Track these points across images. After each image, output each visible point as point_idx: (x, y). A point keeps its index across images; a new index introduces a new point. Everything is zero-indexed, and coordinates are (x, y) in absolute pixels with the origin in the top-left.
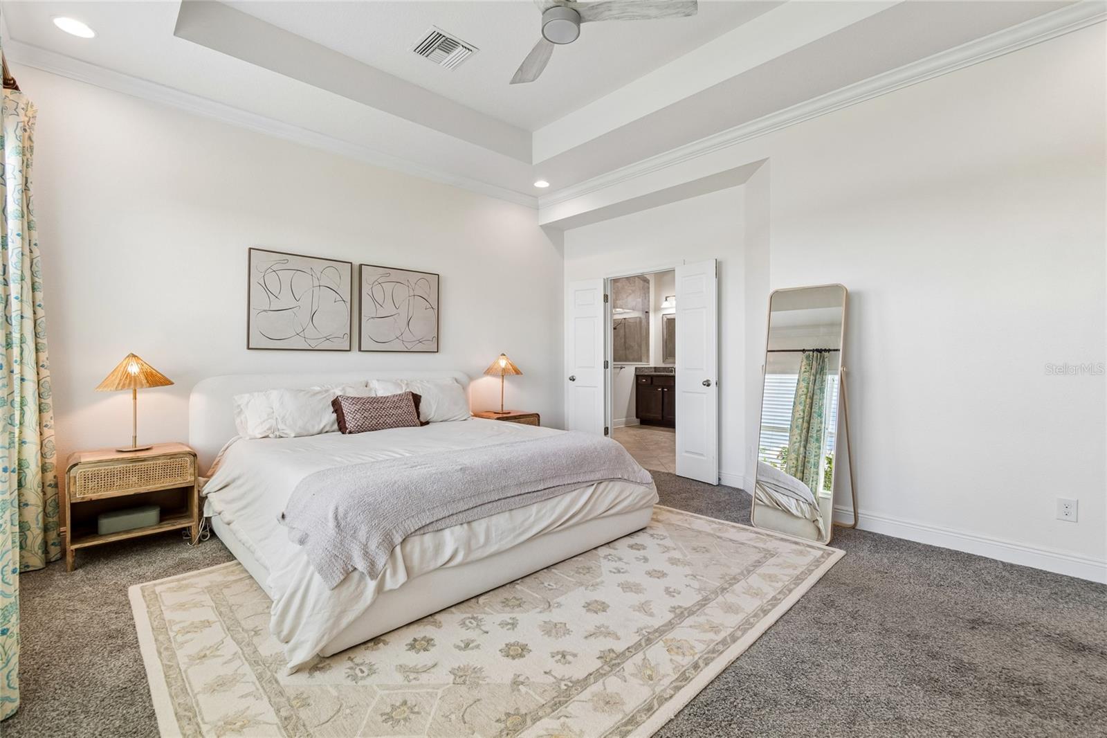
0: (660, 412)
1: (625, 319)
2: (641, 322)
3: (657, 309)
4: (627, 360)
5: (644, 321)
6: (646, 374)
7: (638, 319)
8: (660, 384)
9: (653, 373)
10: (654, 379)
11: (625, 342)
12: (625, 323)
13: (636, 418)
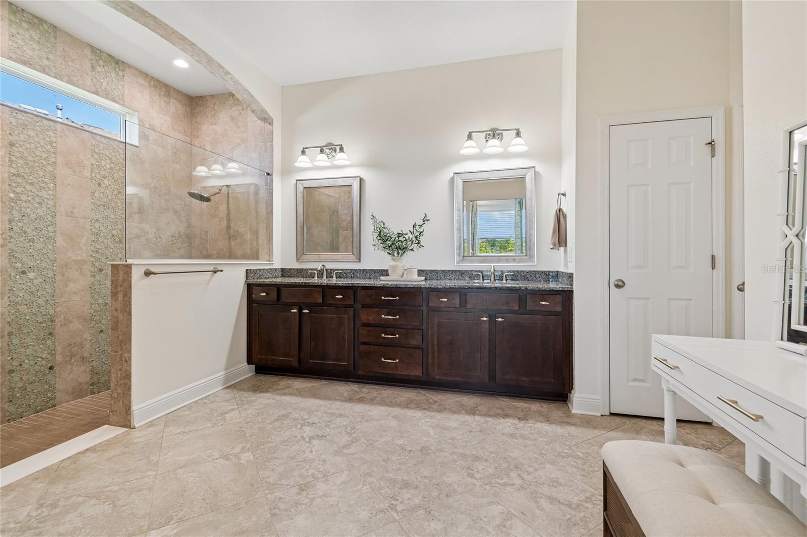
0: (296, 352)
1: (228, 186)
2: (256, 193)
3: (288, 169)
4: (231, 256)
5: (263, 193)
6: (268, 281)
7: (252, 189)
8: (293, 300)
9: (279, 280)
10: (284, 290)
11: (229, 227)
12: (228, 193)
13: (247, 364)
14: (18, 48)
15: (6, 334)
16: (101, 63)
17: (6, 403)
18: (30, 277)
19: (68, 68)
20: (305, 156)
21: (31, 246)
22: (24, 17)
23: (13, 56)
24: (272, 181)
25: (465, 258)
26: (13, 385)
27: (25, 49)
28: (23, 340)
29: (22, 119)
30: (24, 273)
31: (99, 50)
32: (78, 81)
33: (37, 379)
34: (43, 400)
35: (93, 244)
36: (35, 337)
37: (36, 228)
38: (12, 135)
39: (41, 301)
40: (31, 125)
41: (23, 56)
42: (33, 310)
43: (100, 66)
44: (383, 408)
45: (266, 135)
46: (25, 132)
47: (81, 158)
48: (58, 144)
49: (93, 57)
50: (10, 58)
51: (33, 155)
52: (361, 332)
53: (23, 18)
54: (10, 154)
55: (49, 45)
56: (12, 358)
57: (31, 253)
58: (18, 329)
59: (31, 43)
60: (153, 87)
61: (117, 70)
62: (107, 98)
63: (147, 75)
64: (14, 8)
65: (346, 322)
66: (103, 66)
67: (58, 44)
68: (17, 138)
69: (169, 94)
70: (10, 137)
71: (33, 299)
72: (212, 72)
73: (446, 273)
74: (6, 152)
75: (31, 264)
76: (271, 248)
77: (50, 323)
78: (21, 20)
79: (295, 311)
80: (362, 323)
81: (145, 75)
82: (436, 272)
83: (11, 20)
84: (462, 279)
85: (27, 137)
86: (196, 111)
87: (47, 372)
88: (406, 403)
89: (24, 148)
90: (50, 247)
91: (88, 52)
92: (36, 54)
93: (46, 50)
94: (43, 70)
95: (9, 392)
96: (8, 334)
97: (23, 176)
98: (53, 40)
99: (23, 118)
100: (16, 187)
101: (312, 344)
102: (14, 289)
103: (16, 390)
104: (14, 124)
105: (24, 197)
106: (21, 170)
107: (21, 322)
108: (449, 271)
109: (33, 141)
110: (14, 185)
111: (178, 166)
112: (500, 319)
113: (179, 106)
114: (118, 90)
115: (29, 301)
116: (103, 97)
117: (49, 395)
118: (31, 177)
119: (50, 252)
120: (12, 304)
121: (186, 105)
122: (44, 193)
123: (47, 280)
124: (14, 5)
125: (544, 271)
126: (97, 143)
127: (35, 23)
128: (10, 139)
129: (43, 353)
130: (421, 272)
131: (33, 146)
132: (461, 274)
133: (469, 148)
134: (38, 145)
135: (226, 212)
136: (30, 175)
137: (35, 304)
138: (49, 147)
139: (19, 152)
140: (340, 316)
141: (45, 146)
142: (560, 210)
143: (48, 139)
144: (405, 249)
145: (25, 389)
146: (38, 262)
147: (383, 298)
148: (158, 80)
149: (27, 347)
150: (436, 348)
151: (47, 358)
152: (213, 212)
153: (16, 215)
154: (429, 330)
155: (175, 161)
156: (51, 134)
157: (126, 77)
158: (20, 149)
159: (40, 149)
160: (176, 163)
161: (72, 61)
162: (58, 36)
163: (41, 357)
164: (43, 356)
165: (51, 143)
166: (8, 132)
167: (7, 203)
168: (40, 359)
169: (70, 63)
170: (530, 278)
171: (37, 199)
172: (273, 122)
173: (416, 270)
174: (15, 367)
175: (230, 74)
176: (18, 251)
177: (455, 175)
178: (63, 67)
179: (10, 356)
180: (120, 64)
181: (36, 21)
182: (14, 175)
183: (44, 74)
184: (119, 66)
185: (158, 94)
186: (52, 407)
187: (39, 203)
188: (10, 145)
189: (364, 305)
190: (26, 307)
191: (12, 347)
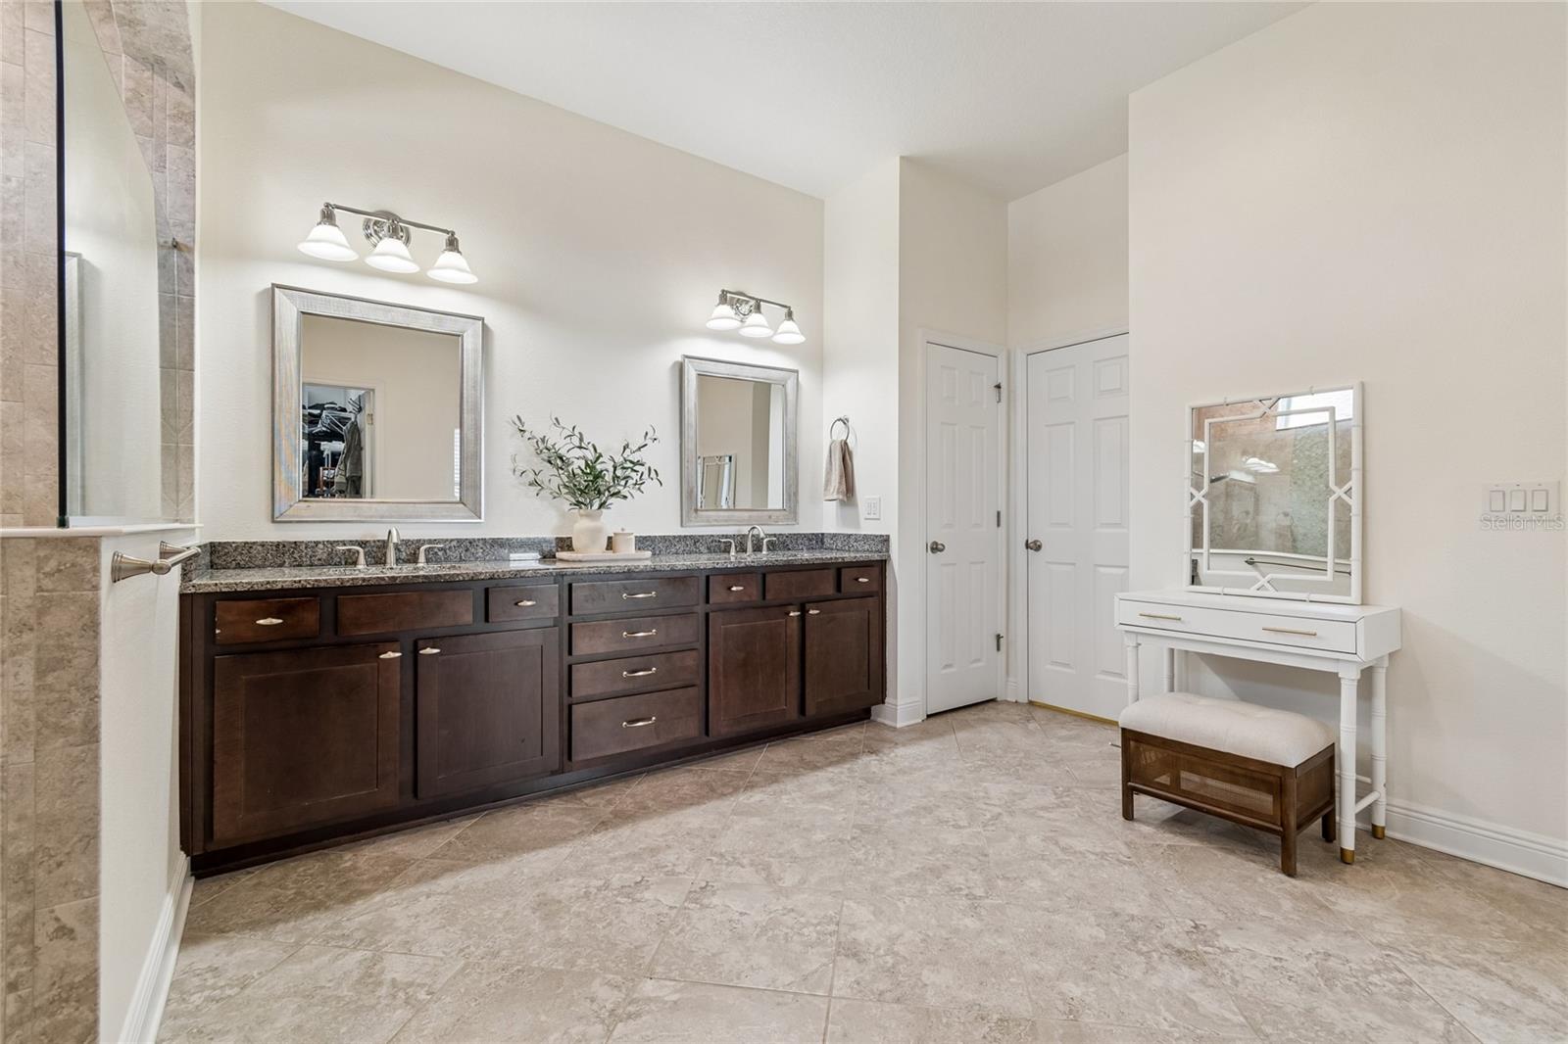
13: (184, 855)
20: (337, 228)
45: (160, 115)
112: (813, 612)
130: (642, 542)
132: (696, 543)
133: (727, 319)
147: (625, 596)
154: (710, 647)
170: (790, 546)
172: (192, 86)
173: (633, 537)
177: (686, 360)
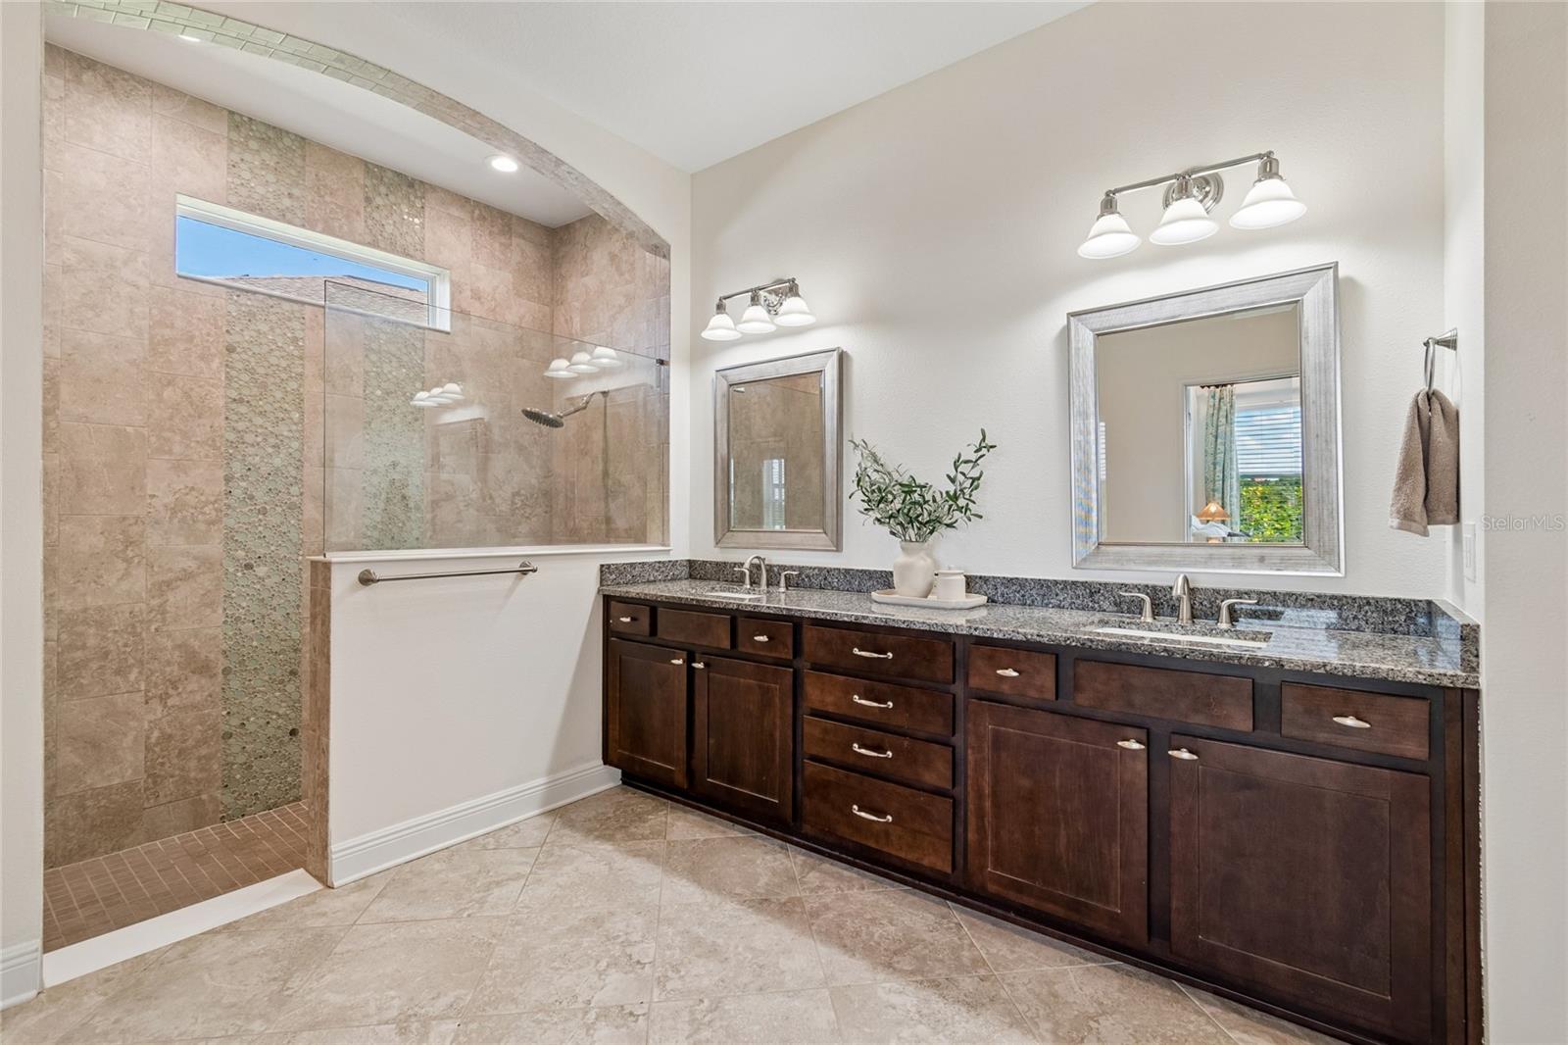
0: (682, 754)
7: (640, 397)
11: (606, 474)
12: (605, 407)
13: (602, 762)
14: (242, 184)
15: (220, 671)
16: (383, 189)
17: (218, 789)
18: (261, 575)
19: (323, 207)
20: (725, 315)
21: (260, 520)
22: (252, 130)
23: (234, 199)
24: (668, 377)
25: (1103, 548)
26: (231, 759)
27: (253, 185)
28: (247, 683)
29: (247, 305)
30: (249, 567)
31: (377, 166)
32: (341, 227)
33: (270, 751)
34: (279, 788)
35: (368, 513)
36: (267, 678)
37: (270, 490)
38: (231, 334)
39: (278, 616)
40: (263, 313)
41: (249, 196)
42: (264, 630)
43: (380, 194)
44: (826, 952)
45: (658, 282)
46: (252, 327)
47: (347, 362)
48: (307, 342)
49: (368, 183)
50: (229, 204)
51: (266, 364)
52: (807, 729)
53: (251, 134)
54: (227, 365)
55: (293, 172)
56: (229, 713)
57: (260, 532)
58: (240, 662)
59: (263, 173)
60: (478, 219)
61: (413, 199)
62: (393, 251)
63: (467, 200)
64: (237, 118)
65: (777, 700)
66: (387, 195)
67: (307, 168)
68: (237, 338)
69: (510, 229)
70: (227, 336)
71: (264, 611)
72: (534, 168)
73: (1045, 592)
74: (221, 363)
75: (262, 551)
76: (666, 518)
77: (293, 655)
78: (247, 138)
79: (680, 662)
80: (812, 709)
81: (463, 200)
82: (1021, 583)
83: (231, 140)
84: (1093, 609)
85: (254, 334)
86: (561, 254)
87: (287, 738)
88: (892, 948)
89: (250, 353)
90: (292, 522)
91: (358, 174)
92: (271, 190)
93: (288, 181)
94: (282, 216)
95: (225, 770)
96: (223, 671)
97: (248, 402)
98: (299, 161)
99: (249, 303)
100: (237, 421)
101: (712, 741)
102: (233, 595)
103: (235, 767)
104: (234, 314)
105: (249, 438)
106: (246, 392)
107: (244, 651)
108: (1056, 583)
109: (264, 341)
110: (236, 418)
111: (525, 363)
112: (1185, 755)
113: (529, 249)
114: (413, 234)
115: (257, 615)
116: (385, 250)
117: (289, 779)
118: (261, 403)
119: (292, 529)
120: (229, 620)
121: (542, 245)
122: (283, 429)
123: (288, 579)
124: (238, 114)
125: (1377, 601)
126: (375, 333)
127: (270, 138)
128: (229, 340)
129: (281, 707)
130: (976, 584)
131: (265, 349)
132: (1092, 594)
133: (1109, 238)
134: (274, 347)
135: (601, 444)
136: (260, 399)
137: (267, 620)
138: (292, 348)
139: (243, 361)
140: (766, 684)
141: (285, 346)
142: (1431, 396)
143: (289, 335)
144: (934, 523)
145: (250, 767)
146: (273, 548)
147: (856, 651)
148: (487, 207)
149: (254, 694)
150: (988, 804)
151: (287, 715)
152: (582, 447)
153: (237, 468)
154: (970, 751)
155: (520, 354)
156: (296, 325)
157: (427, 210)
158: (244, 356)
159: (277, 353)
160: (523, 357)
161: (331, 194)
162: (308, 154)
163: (277, 713)
164: (281, 712)
165: (295, 340)
166: (224, 329)
167: (223, 449)
168: (274, 717)
169: (328, 198)
171: (272, 441)
172: (669, 254)
174: (234, 728)
175: (563, 163)
176: (241, 530)
177: (1073, 319)
178: (315, 206)
179: (225, 709)
180: (417, 187)
181: (271, 134)
182: (235, 400)
183: (284, 222)
184: (416, 191)
185: (487, 232)
186: (294, 801)
187: (274, 447)
188: (227, 350)
189: (816, 664)
190: (253, 627)
191: (229, 694)
